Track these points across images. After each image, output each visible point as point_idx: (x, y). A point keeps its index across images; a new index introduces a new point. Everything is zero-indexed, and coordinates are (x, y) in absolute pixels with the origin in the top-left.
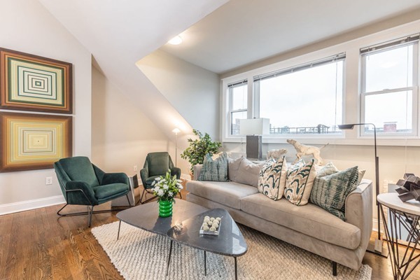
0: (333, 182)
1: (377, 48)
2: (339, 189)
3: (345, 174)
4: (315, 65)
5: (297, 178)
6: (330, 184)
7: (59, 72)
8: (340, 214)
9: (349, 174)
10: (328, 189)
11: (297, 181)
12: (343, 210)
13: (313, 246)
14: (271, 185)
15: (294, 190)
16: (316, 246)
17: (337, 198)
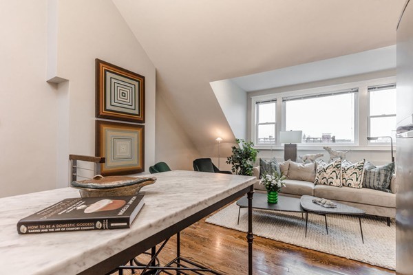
0: (381, 172)
1: (378, 88)
2: (386, 176)
3: (388, 167)
4: (335, 94)
5: (355, 171)
6: (379, 173)
7: (137, 83)
8: (388, 190)
9: (391, 167)
10: (379, 176)
11: (356, 173)
12: (389, 188)
13: (376, 211)
14: (335, 178)
15: (354, 179)
16: (378, 211)
17: (385, 181)
